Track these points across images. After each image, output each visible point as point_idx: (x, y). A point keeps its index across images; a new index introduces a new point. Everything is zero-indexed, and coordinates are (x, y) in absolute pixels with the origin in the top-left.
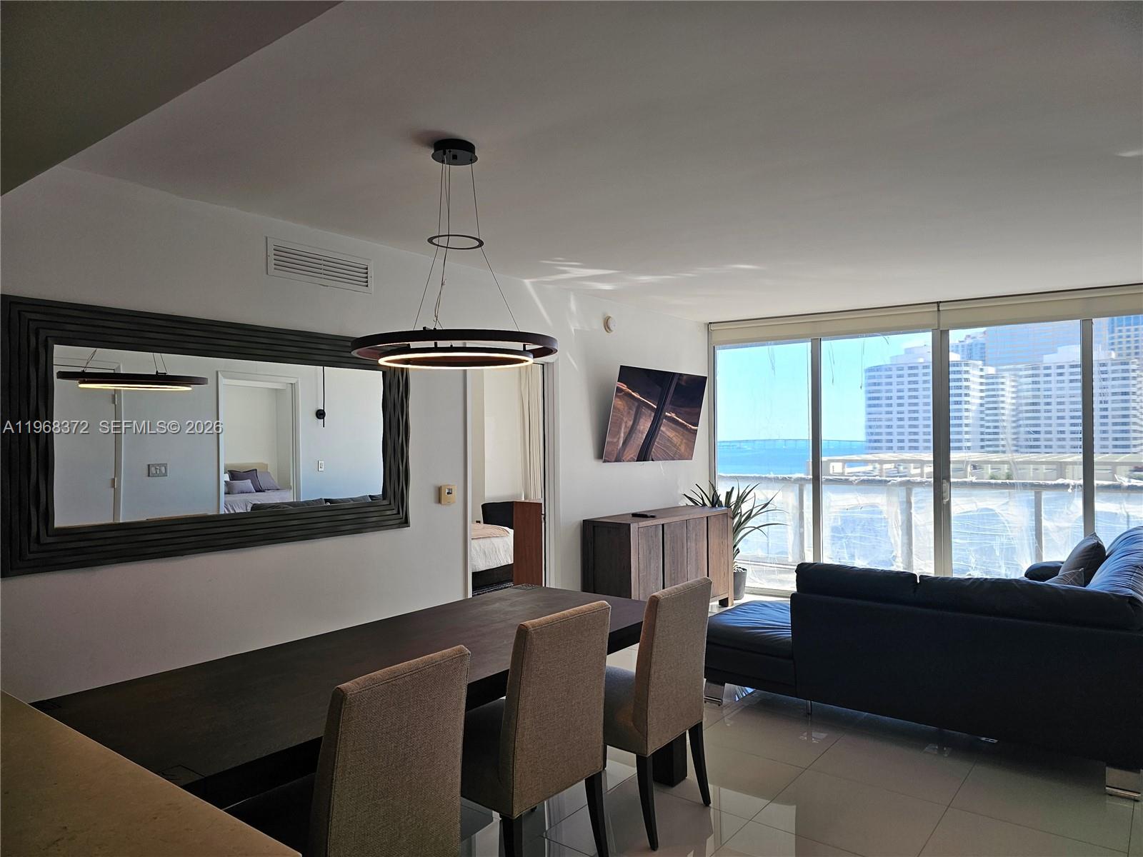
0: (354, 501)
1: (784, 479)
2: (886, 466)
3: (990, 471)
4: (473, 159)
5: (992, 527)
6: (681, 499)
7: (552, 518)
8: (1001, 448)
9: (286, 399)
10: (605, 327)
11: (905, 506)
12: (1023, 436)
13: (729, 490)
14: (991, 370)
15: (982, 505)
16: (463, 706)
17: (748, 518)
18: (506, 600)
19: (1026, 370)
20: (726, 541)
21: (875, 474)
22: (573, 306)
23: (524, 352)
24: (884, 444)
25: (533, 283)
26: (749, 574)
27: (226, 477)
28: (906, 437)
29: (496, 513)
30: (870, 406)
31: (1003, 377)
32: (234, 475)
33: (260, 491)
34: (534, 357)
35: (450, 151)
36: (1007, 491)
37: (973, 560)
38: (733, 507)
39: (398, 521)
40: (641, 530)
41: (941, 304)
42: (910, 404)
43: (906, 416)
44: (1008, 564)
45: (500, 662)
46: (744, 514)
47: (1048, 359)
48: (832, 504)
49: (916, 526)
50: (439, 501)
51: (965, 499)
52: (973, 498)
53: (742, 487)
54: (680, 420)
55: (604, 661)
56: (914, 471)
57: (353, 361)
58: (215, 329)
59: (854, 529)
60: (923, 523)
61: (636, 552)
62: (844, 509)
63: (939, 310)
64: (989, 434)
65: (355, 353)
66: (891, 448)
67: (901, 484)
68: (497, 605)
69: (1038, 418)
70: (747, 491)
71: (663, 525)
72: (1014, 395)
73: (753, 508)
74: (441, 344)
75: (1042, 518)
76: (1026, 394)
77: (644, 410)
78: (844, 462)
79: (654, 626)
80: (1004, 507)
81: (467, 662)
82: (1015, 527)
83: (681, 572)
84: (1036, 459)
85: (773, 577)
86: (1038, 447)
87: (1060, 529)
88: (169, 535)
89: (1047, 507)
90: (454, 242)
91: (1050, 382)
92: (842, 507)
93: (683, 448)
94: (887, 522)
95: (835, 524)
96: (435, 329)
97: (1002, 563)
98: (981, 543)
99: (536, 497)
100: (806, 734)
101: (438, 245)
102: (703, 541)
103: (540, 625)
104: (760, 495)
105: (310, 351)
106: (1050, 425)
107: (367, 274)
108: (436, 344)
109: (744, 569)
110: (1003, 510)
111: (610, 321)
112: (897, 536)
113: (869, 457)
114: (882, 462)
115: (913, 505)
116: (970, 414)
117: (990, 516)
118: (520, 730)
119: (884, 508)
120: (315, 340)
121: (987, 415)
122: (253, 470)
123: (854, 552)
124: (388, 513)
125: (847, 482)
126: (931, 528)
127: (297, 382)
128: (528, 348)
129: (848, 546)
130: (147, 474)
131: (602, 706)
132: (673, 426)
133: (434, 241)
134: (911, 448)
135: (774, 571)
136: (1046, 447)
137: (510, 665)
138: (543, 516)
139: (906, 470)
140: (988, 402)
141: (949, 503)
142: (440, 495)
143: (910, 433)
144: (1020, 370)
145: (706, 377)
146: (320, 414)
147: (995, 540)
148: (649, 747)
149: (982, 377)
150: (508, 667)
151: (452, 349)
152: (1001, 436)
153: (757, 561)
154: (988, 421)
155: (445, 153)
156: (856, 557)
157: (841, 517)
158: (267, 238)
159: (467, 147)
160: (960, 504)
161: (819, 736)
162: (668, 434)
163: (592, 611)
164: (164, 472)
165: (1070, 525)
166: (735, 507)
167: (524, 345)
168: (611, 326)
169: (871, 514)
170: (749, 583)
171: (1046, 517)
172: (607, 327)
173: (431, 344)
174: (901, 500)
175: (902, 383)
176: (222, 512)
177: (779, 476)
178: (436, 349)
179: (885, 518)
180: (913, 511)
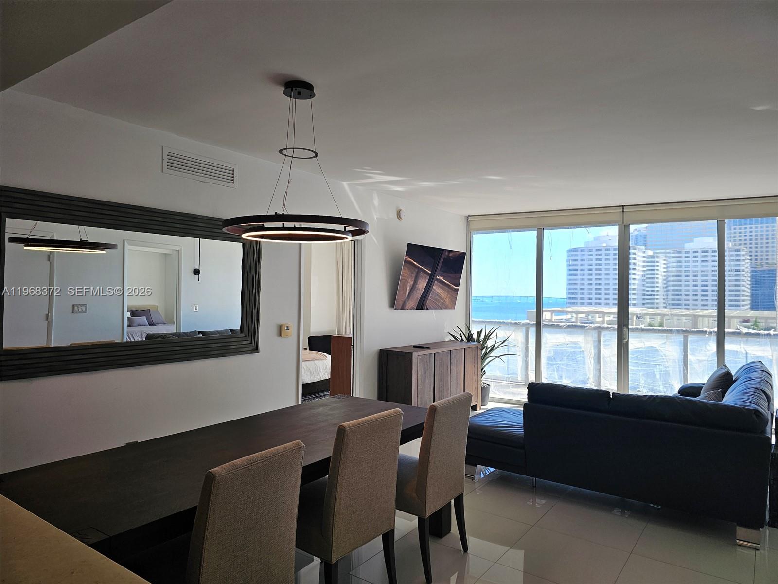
0: (219, 333)
1: (516, 323)
2: (580, 316)
3: (648, 320)
4: (312, 96)
5: (654, 359)
6: (447, 336)
7: (358, 347)
8: (656, 305)
9: (173, 261)
10: (397, 216)
11: (596, 343)
12: (670, 297)
13: (480, 331)
14: (650, 253)
15: (648, 344)
16: (299, 483)
17: (492, 350)
18: (328, 406)
19: (674, 253)
20: (477, 365)
21: (573, 321)
22: (376, 202)
23: (345, 232)
24: (579, 301)
25: (348, 184)
26: (492, 388)
27: (128, 315)
28: (594, 296)
29: (318, 343)
30: (570, 275)
31: (658, 258)
32: (134, 313)
33: (152, 325)
34: (352, 236)
35: (296, 89)
36: (665, 334)
37: (643, 382)
38: (481, 342)
39: (251, 349)
40: (420, 357)
41: (625, 207)
42: (596, 274)
43: (594, 282)
44: (665, 384)
45: (324, 451)
46: (489, 348)
47: (688, 246)
48: (548, 341)
49: (603, 357)
50: (280, 335)
51: (638, 339)
52: (642, 339)
53: (488, 329)
54: (446, 281)
55: (397, 451)
56: (598, 319)
57: (224, 235)
58: (124, 210)
59: (562, 358)
60: (608, 355)
61: (416, 372)
62: (556, 345)
63: (623, 211)
64: (648, 295)
65: (225, 230)
66: (583, 303)
67: (595, 328)
68: (321, 409)
69: (680, 285)
70: (492, 331)
71: (435, 354)
72: (665, 270)
73: (495, 343)
74: (287, 225)
75: (688, 353)
76: (672, 269)
77: (421, 274)
78: (552, 312)
79: (433, 426)
80: (663, 346)
81: (303, 452)
82: (670, 360)
83: (446, 386)
84: (680, 312)
85: (507, 390)
86: (679, 305)
87: (700, 361)
88: (86, 356)
89: (691, 346)
90: (297, 153)
91: (688, 262)
92: (555, 344)
93: (447, 301)
94: (583, 354)
95: (549, 355)
96: (283, 214)
97: (660, 383)
98: (647, 370)
99: (347, 333)
100: (532, 500)
101: (286, 155)
102: (461, 365)
103: (354, 425)
104: (501, 334)
105: (191, 227)
106: (688, 290)
107: (233, 174)
108: (283, 224)
109: (488, 385)
110: (662, 348)
111: (401, 212)
112: (590, 363)
113: (570, 309)
114: (577, 313)
115: (602, 343)
116: (636, 282)
117: (653, 351)
118: (338, 500)
119: (583, 345)
120: (195, 220)
121: (647, 283)
122: (148, 310)
123: (562, 374)
124: (244, 342)
125: (558, 326)
126: (615, 359)
127: (181, 248)
128: (348, 229)
129: (558, 370)
130: (72, 311)
131: (395, 483)
132: (441, 285)
133: (283, 152)
134: (596, 303)
135: (508, 386)
136: (685, 305)
137: (332, 453)
138: (352, 346)
139: (593, 319)
140: (648, 274)
141: (627, 342)
142: (281, 331)
143: (596, 294)
144: (669, 253)
145: (464, 253)
146: (197, 272)
147: (656, 367)
148: (427, 511)
149: (644, 257)
150: (330, 455)
151: (294, 229)
152: (656, 297)
153: (496, 379)
154: (648, 287)
155: (292, 91)
156: (563, 378)
157: (553, 350)
158: (162, 147)
159: (308, 87)
160: (634, 343)
161: (540, 502)
162: (438, 291)
163: (390, 416)
164: (84, 310)
165: (706, 358)
166: (483, 343)
167: (345, 227)
168: (402, 217)
169: (574, 348)
170: (492, 394)
171: (691, 353)
172: (399, 216)
173: (280, 225)
174: (594, 339)
175: (591, 260)
176: (125, 340)
177: (512, 321)
178: (284, 228)
179: (583, 352)
180: (602, 347)
